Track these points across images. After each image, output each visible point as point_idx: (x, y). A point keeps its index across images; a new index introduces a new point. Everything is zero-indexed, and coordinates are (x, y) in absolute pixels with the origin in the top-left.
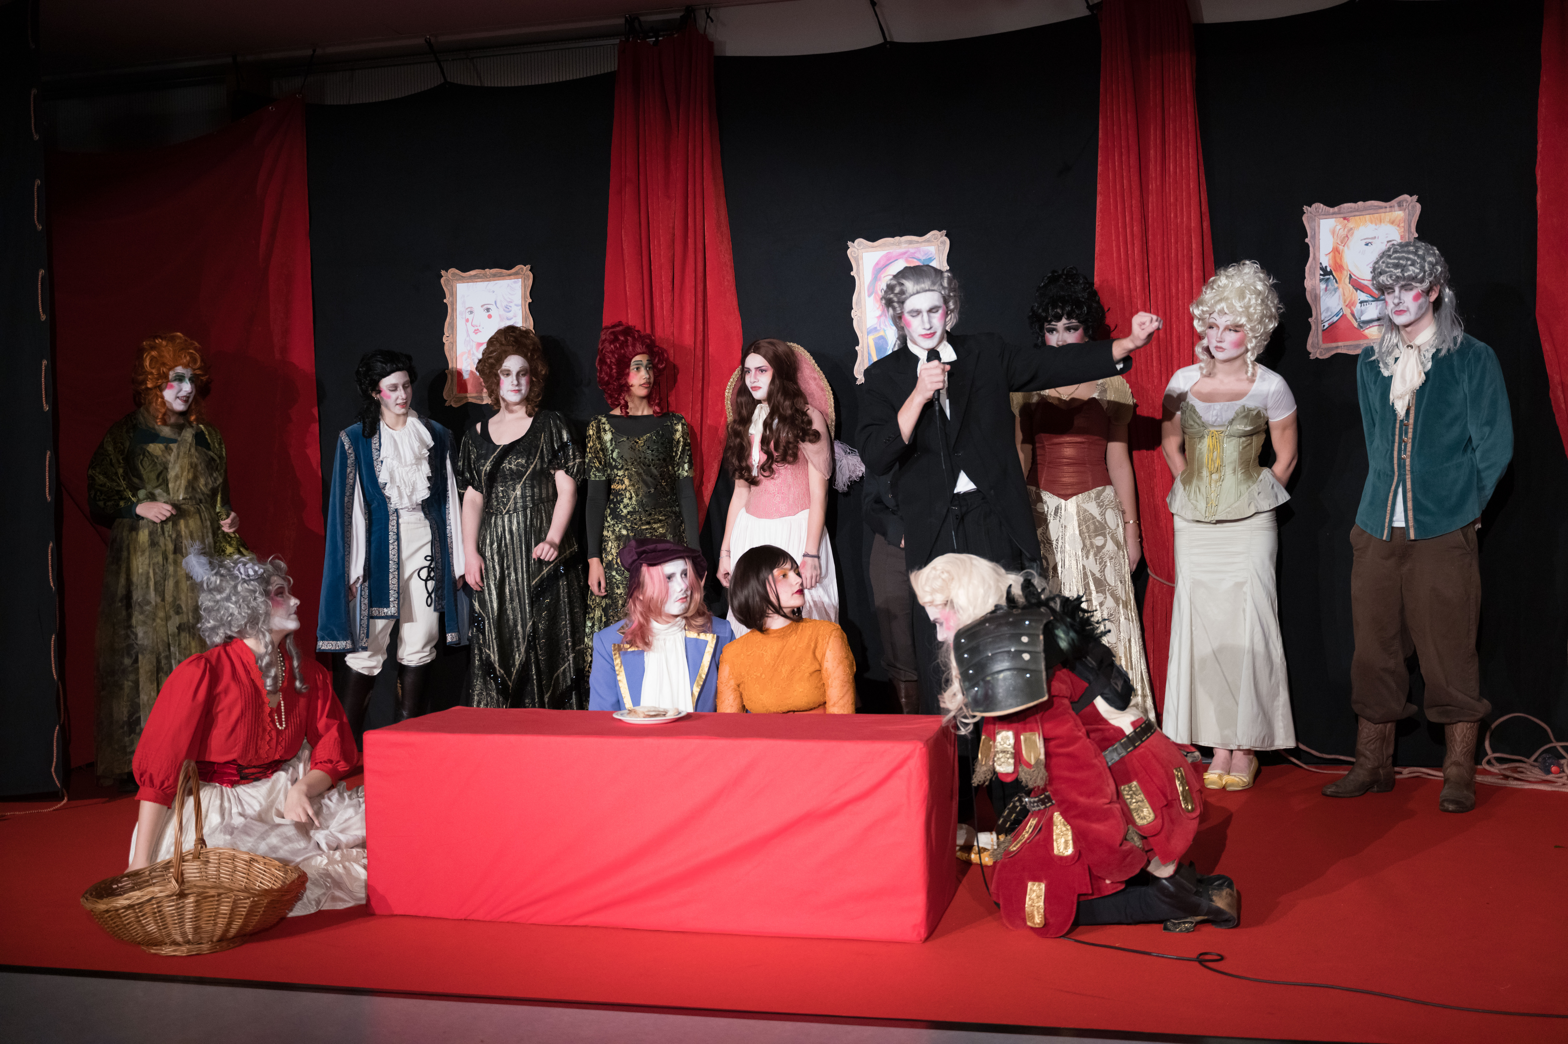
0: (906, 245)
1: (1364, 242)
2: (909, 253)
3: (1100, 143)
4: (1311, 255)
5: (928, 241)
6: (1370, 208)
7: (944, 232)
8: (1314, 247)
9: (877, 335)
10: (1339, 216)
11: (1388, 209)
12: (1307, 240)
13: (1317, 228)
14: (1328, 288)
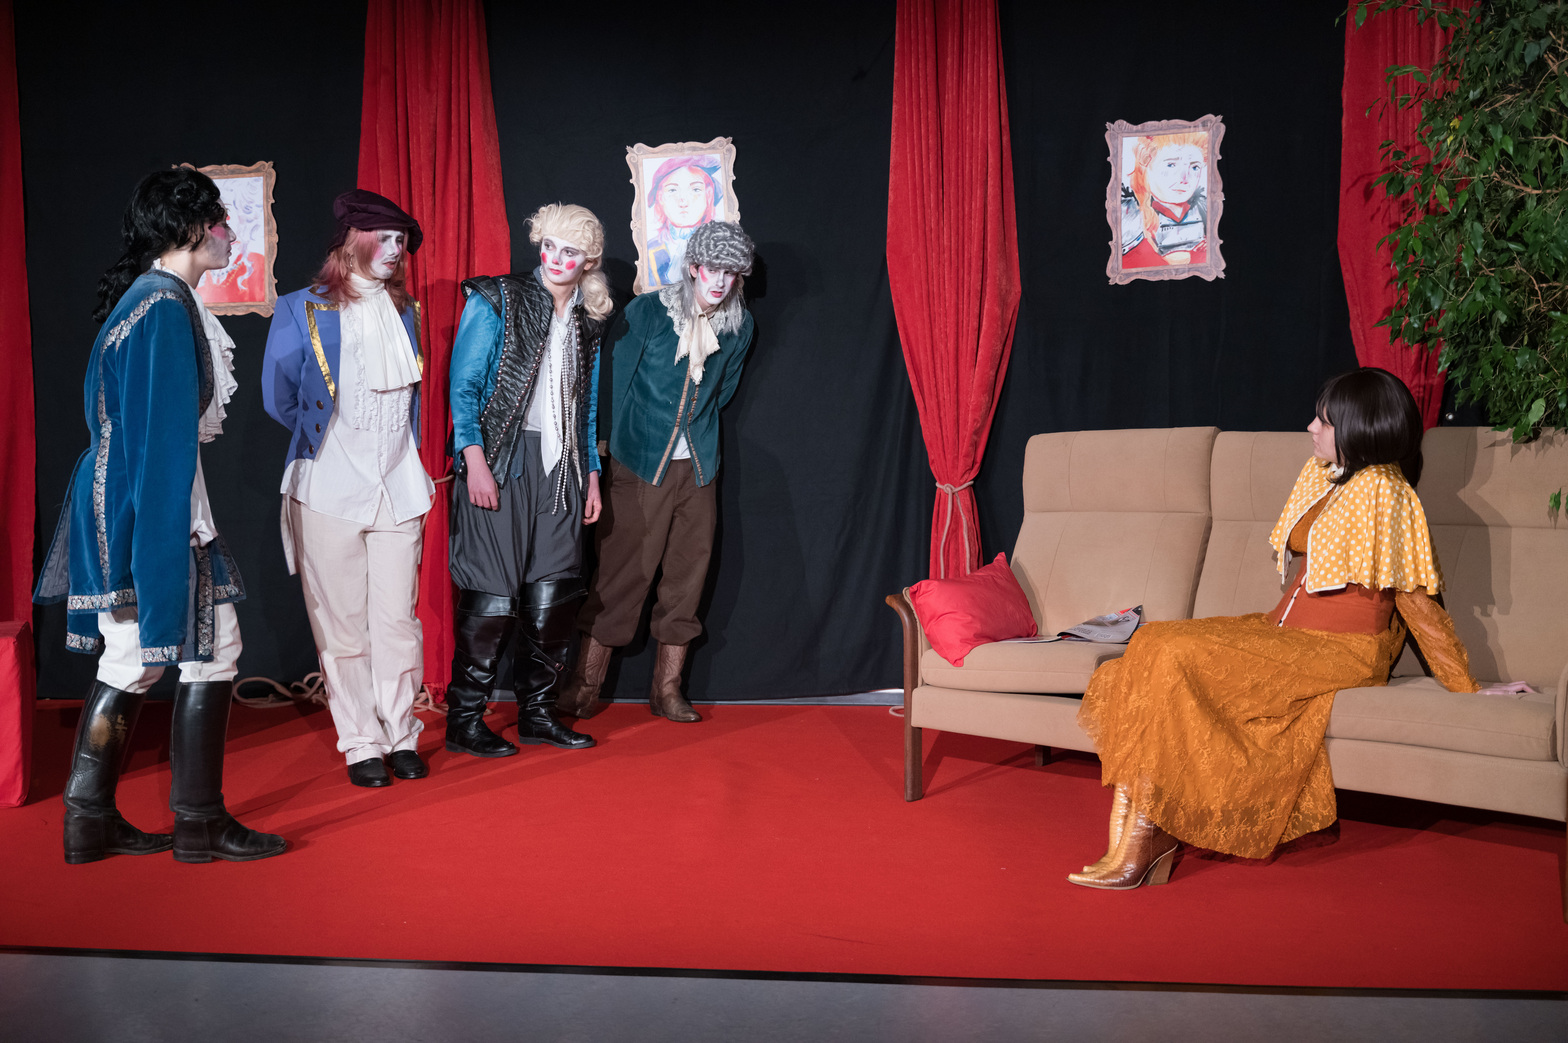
0: (689, 152)
1: (1167, 163)
2: (692, 161)
3: (897, 48)
4: (1113, 175)
5: (713, 148)
6: (1175, 127)
7: (731, 139)
8: (1116, 166)
9: (658, 249)
10: (1143, 134)
11: (1192, 129)
12: (1109, 159)
13: (1119, 147)
14: (1129, 210)
